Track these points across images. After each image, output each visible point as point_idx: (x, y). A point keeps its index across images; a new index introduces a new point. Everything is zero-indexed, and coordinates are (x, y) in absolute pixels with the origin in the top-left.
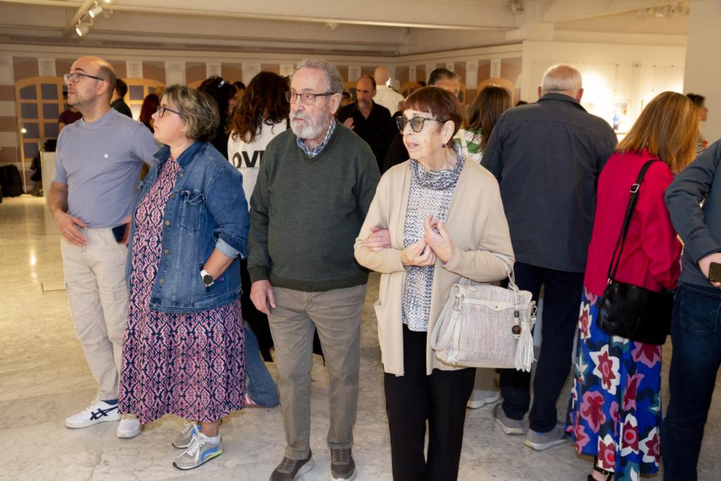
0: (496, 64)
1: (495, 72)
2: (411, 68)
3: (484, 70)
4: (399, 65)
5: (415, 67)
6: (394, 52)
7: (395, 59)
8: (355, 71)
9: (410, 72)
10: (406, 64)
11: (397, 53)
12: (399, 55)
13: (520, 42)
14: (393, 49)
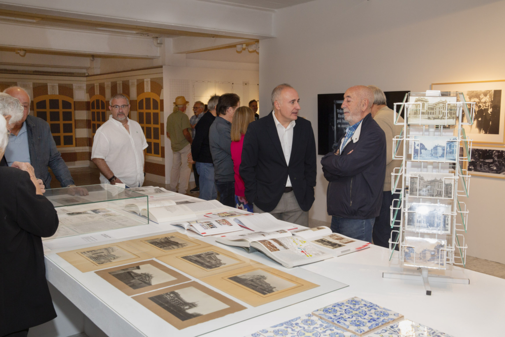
0: (147, 82)
1: (147, 88)
2: (95, 84)
3: (140, 86)
4: (89, 83)
5: (98, 84)
6: (85, 73)
7: (85, 79)
8: (53, 87)
9: (95, 87)
10: (92, 82)
11: (87, 74)
12: (88, 76)
13: (161, 67)
14: (84, 71)
